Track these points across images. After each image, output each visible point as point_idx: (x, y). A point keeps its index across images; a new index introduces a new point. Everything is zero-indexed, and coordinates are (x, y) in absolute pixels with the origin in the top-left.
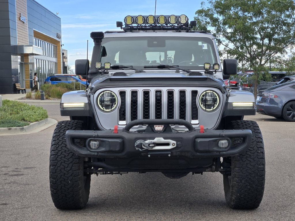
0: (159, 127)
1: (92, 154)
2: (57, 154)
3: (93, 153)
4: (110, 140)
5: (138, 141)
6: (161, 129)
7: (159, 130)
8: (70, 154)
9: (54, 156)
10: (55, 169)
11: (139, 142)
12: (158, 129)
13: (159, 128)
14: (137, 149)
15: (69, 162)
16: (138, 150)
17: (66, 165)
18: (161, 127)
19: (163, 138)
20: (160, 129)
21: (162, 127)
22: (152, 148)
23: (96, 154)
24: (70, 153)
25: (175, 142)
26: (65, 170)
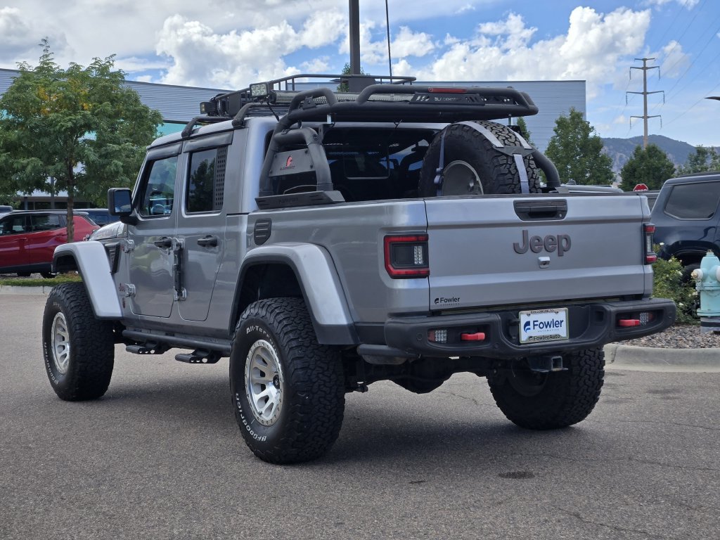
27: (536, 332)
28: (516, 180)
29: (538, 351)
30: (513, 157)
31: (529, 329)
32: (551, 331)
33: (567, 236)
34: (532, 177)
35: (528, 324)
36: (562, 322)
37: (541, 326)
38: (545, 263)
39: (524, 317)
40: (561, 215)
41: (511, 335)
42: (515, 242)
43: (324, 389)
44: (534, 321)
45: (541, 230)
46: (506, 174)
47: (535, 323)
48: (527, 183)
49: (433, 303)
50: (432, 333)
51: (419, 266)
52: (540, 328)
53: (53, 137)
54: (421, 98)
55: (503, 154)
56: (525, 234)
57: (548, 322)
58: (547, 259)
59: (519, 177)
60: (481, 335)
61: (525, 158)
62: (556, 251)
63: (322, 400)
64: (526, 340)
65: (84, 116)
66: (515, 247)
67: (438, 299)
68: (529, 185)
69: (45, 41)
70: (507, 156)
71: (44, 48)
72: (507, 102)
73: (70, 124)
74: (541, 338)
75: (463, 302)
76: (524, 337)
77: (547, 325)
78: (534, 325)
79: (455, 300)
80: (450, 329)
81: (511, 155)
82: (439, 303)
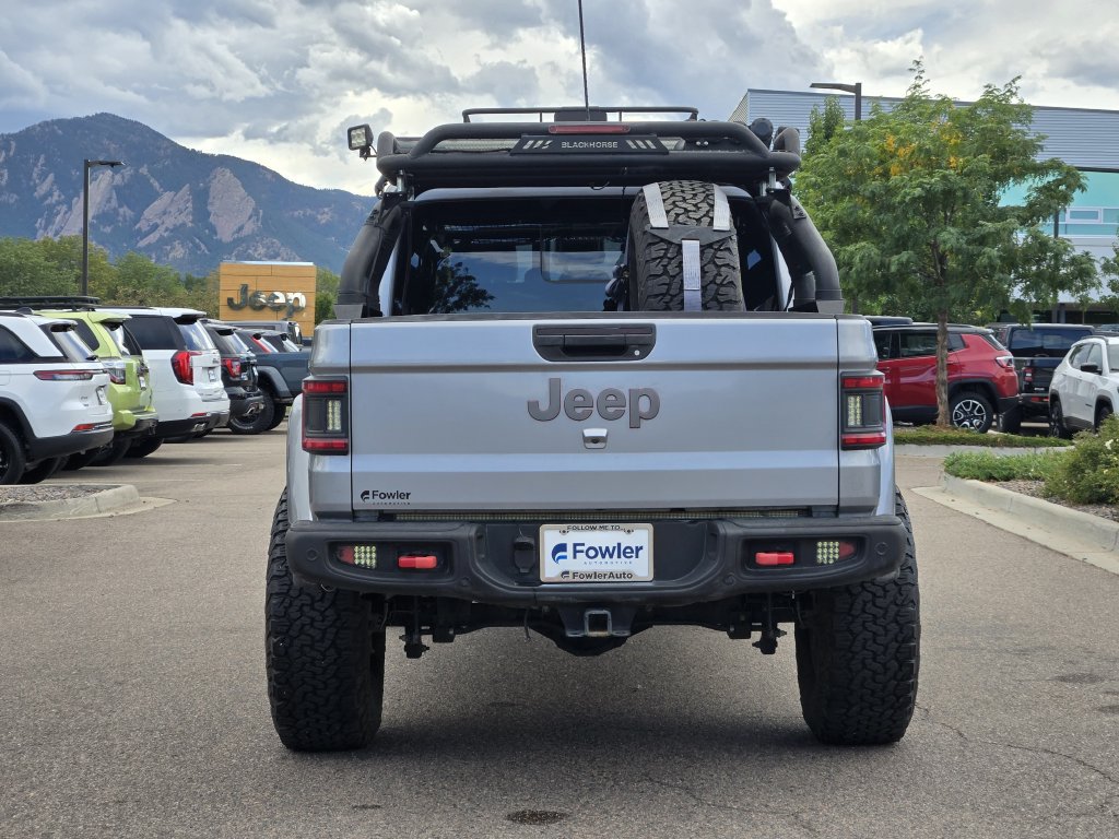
27: (580, 565)
28: (675, 286)
29: (554, 599)
30: (680, 246)
31: (565, 557)
32: (616, 565)
33: (651, 390)
34: (713, 282)
35: (561, 547)
36: (639, 549)
37: (592, 553)
38: (595, 440)
39: (550, 536)
40: (637, 353)
41: (518, 565)
42: (531, 400)
43: (311, 631)
44: (575, 545)
45: (594, 379)
46: (660, 276)
47: (578, 548)
48: (699, 293)
49: (358, 500)
50: (347, 550)
51: (334, 434)
52: (589, 557)
53: (899, 212)
54: (543, 145)
55: (662, 240)
56: (555, 386)
57: (607, 548)
58: (602, 432)
59: (682, 281)
60: (429, 561)
61: (703, 249)
62: (626, 418)
63: (307, 649)
64: (557, 577)
65: (944, 177)
66: (533, 407)
67: (367, 493)
68: (703, 295)
69: (918, 63)
70: (670, 243)
71: (916, 74)
72: (702, 147)
73: (918, 192)
74: (589, 576)
75: (419, 500)
76: (550, 570)
77: (606, 553)
78: (575, 552)
79: (401, 496)
80: (382, 545)
81: (676, 241)
82: (370, 501)
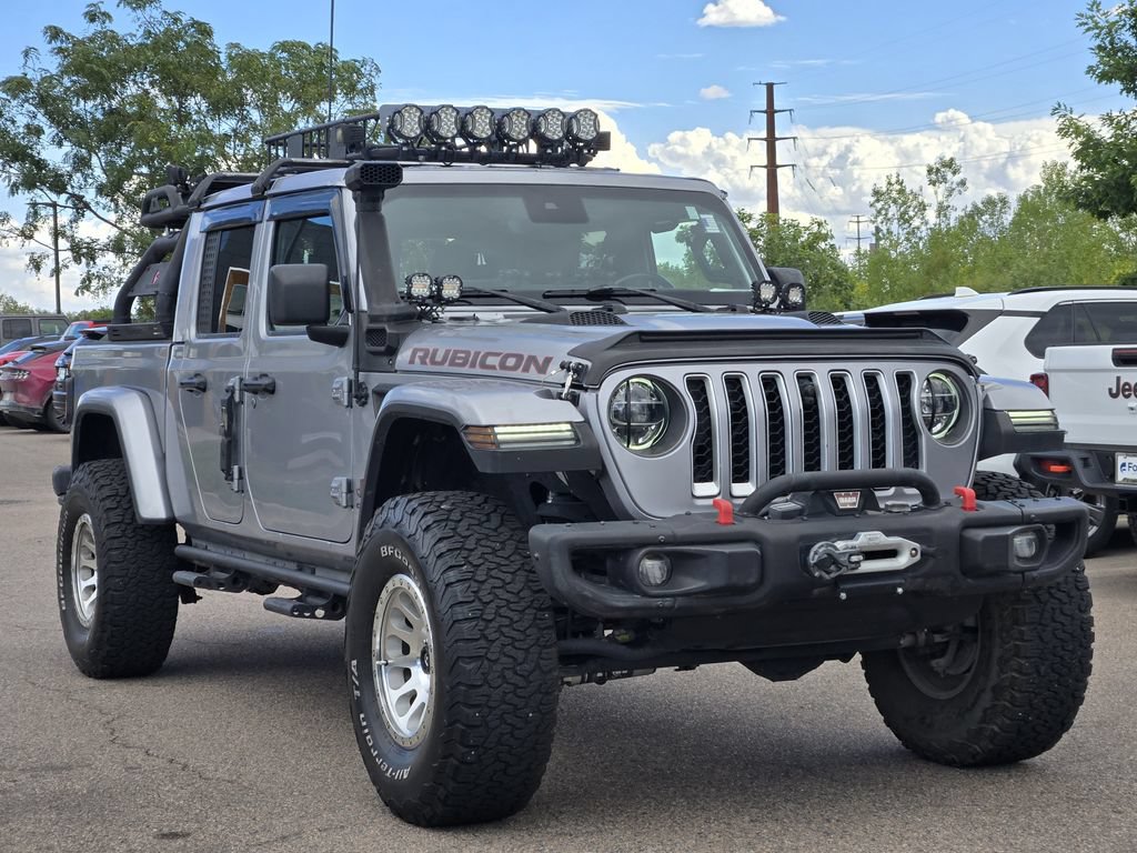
0: (849, 495)
1: (654, 604)
2: (482, 615)
3: (659, 602)
4: (727, 549)
5: (820, 548)
6: (854, 504)
7: (848, 507)
8: (527, 611)
9: (474, 623)
10: (481, 670)
11: (823, 549)
12: (846, 504)
13: (847, 501)
14: (817, 574)
15: (530, 641)
16: (821, 577)
17: (520, 655)
18: (853, 495)
19: (882, 531)
20: (851, 504)
21: (855, 495)
22: (857, 568)
23: (668, 602)
24: (526, 609)
25: (917, 545)
26: (516, 673)
